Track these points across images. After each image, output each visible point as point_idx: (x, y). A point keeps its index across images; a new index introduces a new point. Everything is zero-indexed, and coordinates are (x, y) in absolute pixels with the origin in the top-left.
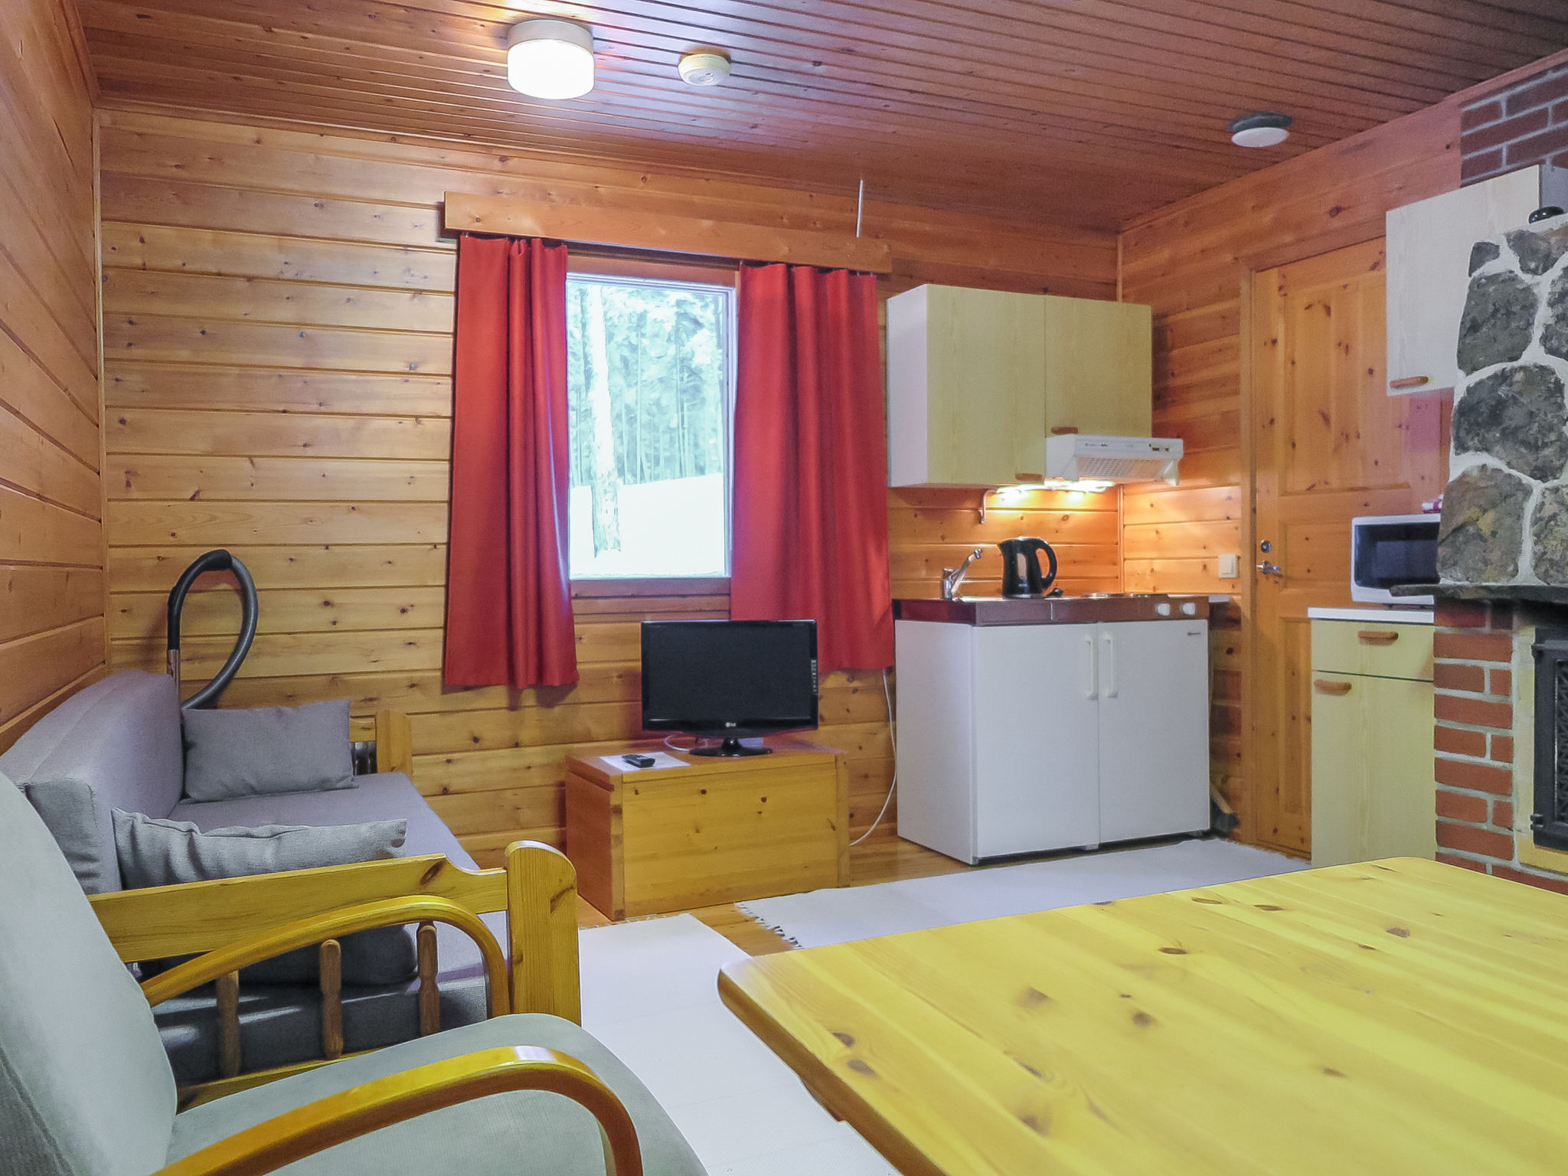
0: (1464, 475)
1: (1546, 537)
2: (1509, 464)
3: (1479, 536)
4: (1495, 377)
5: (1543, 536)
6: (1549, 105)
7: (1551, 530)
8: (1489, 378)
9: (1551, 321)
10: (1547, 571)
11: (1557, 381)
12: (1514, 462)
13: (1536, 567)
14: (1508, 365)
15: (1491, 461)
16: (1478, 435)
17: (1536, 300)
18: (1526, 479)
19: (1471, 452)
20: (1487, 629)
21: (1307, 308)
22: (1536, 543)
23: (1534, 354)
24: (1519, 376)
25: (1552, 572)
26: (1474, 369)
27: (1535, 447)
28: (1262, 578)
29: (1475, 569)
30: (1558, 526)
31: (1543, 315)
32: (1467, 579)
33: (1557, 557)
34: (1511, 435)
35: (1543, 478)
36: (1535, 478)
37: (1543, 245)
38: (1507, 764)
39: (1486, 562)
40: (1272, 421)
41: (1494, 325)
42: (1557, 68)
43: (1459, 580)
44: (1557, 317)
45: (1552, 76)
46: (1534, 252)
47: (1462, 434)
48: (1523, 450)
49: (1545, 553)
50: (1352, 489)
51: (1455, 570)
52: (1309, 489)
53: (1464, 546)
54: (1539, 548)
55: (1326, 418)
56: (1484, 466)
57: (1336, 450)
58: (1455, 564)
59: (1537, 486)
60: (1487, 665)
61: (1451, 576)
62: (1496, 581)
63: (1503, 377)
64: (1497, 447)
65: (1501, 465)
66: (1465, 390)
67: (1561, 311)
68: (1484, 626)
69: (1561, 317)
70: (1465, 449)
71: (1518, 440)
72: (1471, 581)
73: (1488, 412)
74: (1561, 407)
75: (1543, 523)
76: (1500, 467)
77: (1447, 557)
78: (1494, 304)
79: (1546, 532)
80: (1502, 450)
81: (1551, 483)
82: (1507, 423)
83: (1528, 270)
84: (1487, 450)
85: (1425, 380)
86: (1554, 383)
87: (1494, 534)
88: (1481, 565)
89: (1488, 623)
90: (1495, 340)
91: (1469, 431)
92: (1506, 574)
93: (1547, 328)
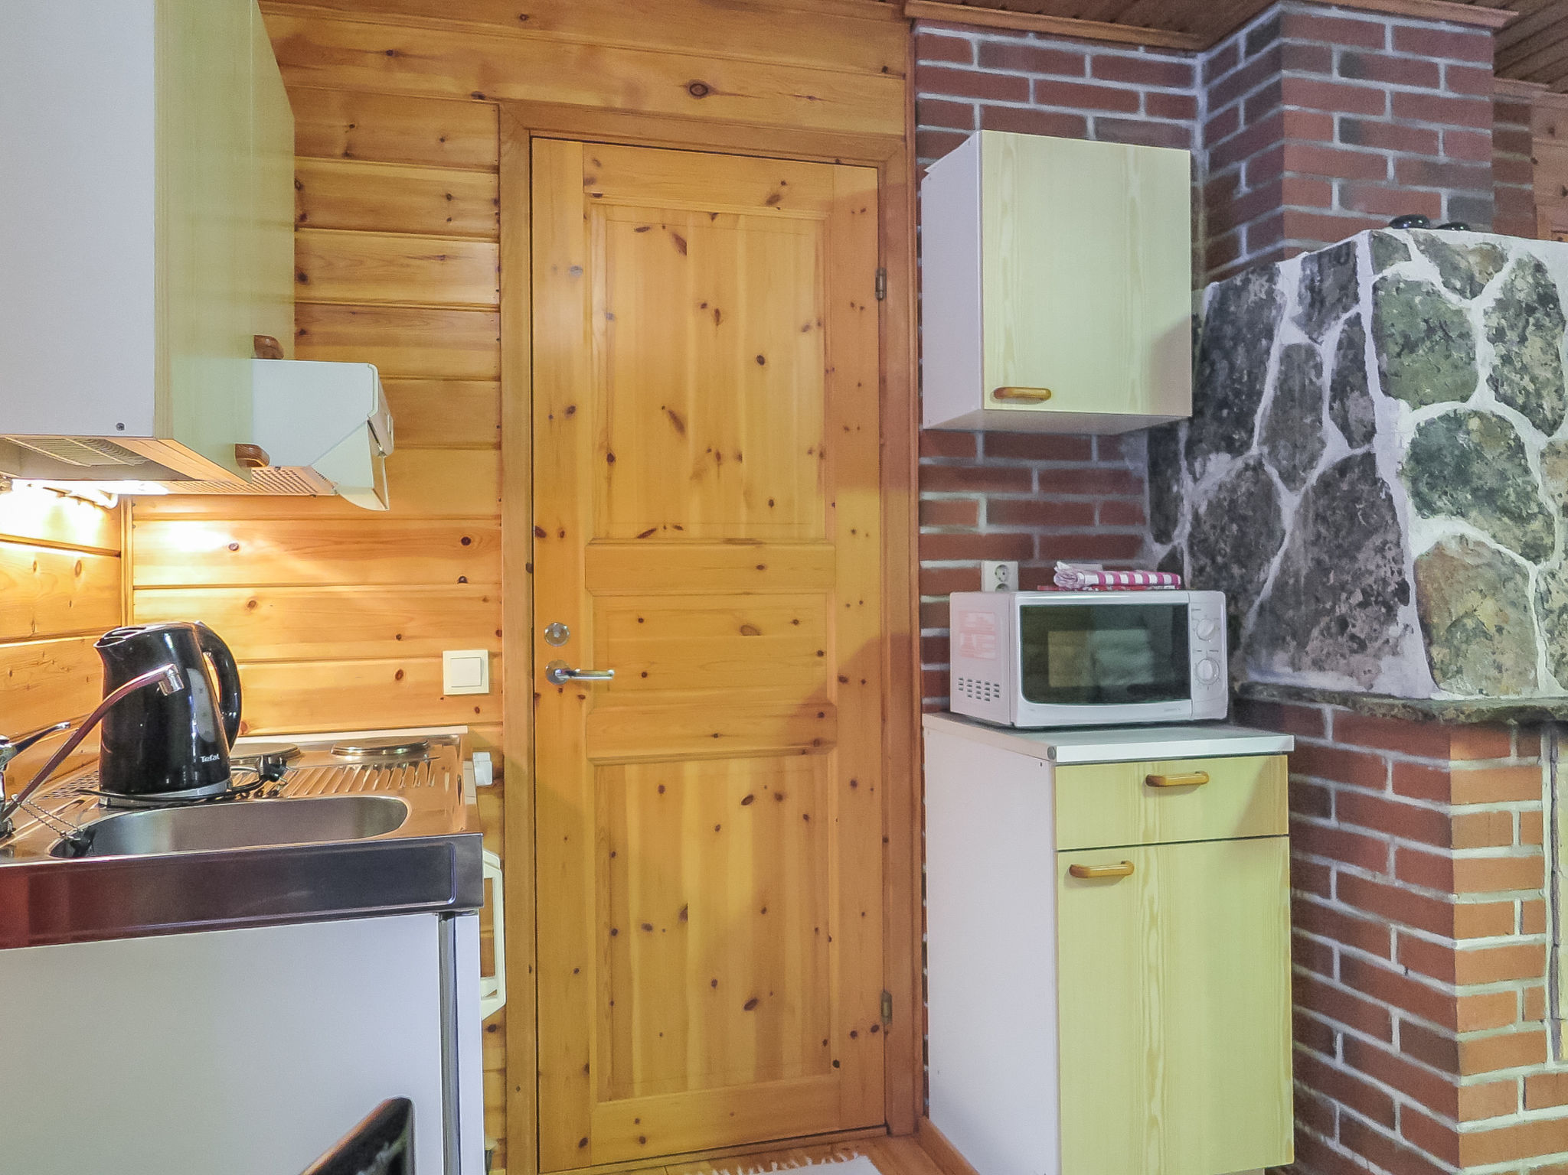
0: (1439, 551)
1: (1560, 634)
2: (1494, 536)
3: (1481, 632)
4: (1445, 418)
5: (1557, 633)
6: (1032, 77)
8: (1440, 418)
9: (1497, 362)
11: (1517, 439)
12: (1500, 535)
13: (1556, 672)
14: (1457, 405)
15: (1473, 533)
16: (1446, 493)
17: (1470, 329)
18: (1521, 560)
19: (1442, 516)
20: (1512, 759)
21: (639, 230)
22: (1551, 640)
23: (1483, 399)
24: (1474, 424)
26: (1423, 403)
27: (1521, 519)
28: (549, 693)
29: (1487, 678)
31: (1486, 356)
32: (1481, 691)
34: (1489, 498)
35: (1536, 560)
36: (1529, 558)
37: (1463, 264)
38: (1538, 936)
39: (1499, 668)
40: (571, 410)
41: (1432, 349)
42: (1041, 35)
43: (1470, 694)
44: (1502, 357)
45: (1031, 41)
46: (1456, 268)
47: (1424, 489)
48: (1506, 519)
49: (1563, 655)
51: (1462, 679)
52: (643, 536)
53: (1464, 646)
54: (1555, 649)
55: (678, 422)
56: (1462, 537)
57: (698, 475)
58: (1459, 671)
59: (1533, 569)
60: (1514, 807)
61: (1459, 688)
62: (1518, 693)
63: (1455, 421)
64: (1473, 514)
65: (1485, 537)
66: (1414, 429)
67: (1504, 352)
68: (1509, 756)
69: (1506, 360)
70: (1434, 511)
71: (1498, 507)
72: (1487, 695)
73: (1453, 464)
74: (1527, 471)
75: (1554, 616)
76: (1483, 540)
77: (1447, 661)
78: (1426, 321)
79: (1560, 628)
80: (1480, 518)
81: (1544, 566)
82: (1478, 483)
83: (1454, 289)
84: (1463, 515)
85: (1046, 396)
86: (1514, 440)
87: (1500, 630)
88: (1494, 673)
89: (1513, 751)
90: (1439, 370)
91: (1432, 487)
92: (1527, 683)
93: (1494, 368)
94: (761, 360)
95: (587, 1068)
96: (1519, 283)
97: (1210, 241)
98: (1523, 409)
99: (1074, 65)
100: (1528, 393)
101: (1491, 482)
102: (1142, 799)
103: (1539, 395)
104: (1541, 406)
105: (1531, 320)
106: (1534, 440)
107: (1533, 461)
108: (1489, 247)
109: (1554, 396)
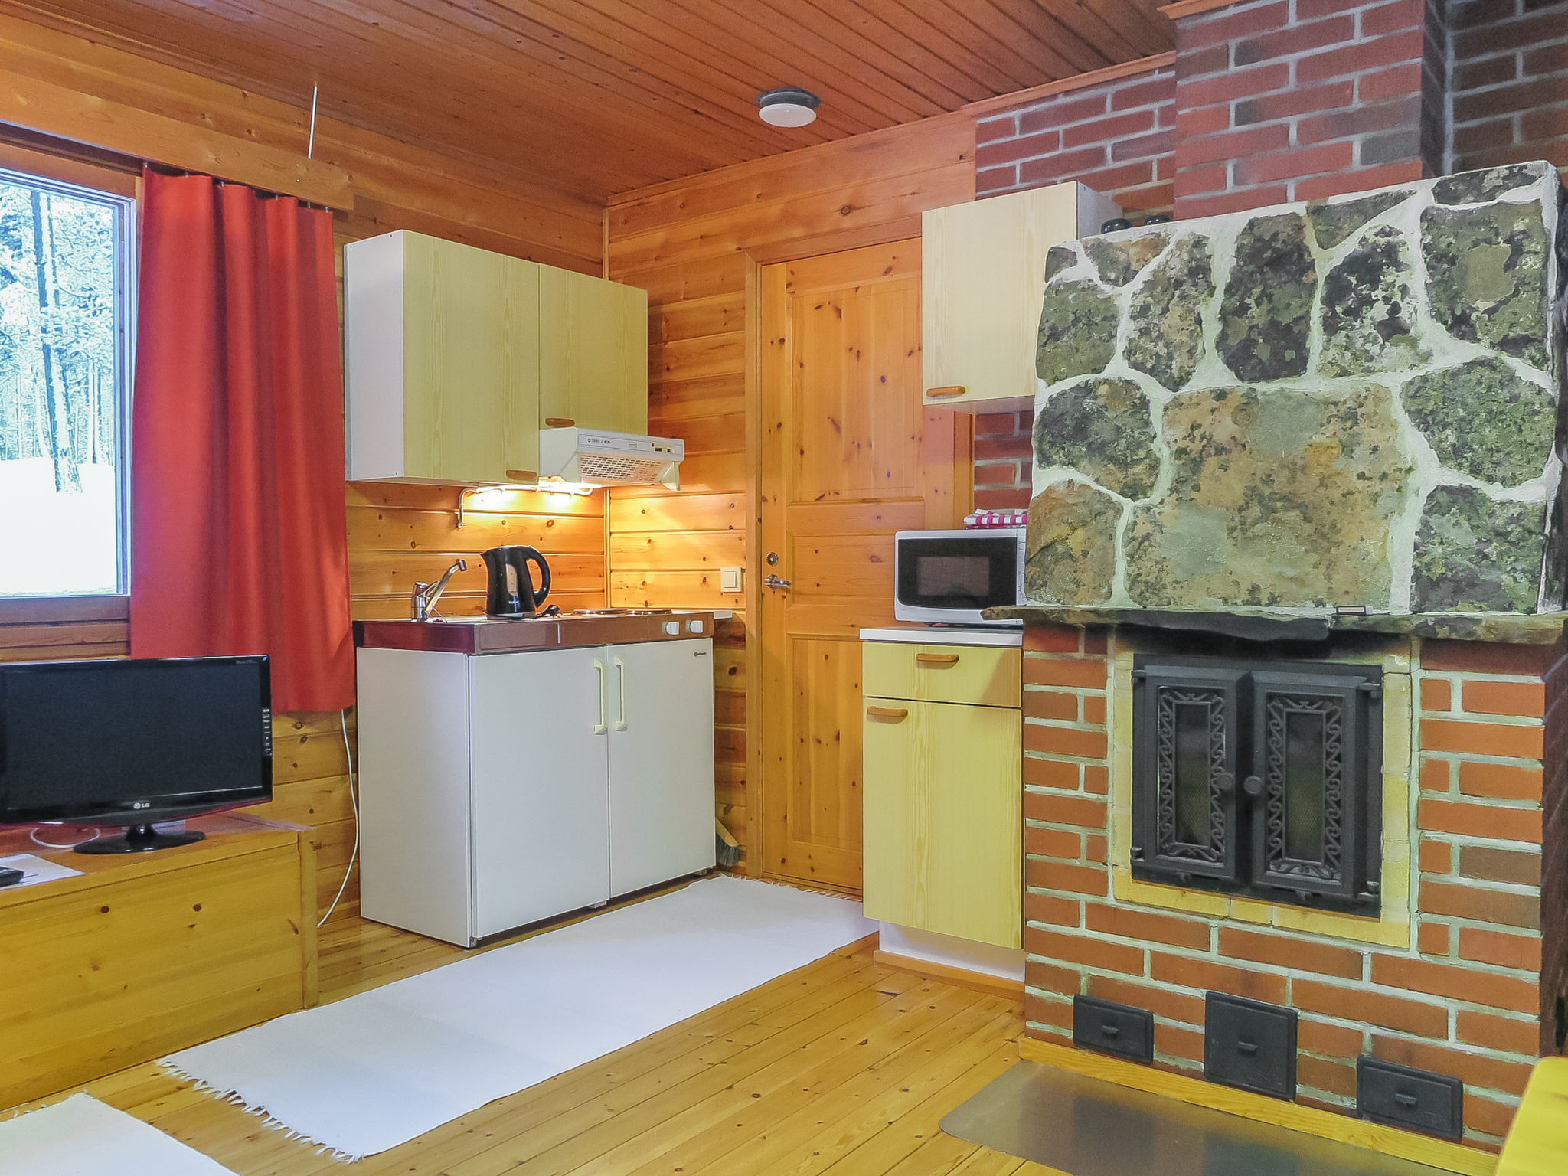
0: (1049, 490)
1: (1140, 557)
2: (1097, 480)
3: (1069, 555)
4: (1078, 388)
5: (1136, 556)
6: (1060, 129)
7: (1145, 551)
8: (1072, 389)
9: (1135, 335)
10: (1142, 593)
11: (1143, 397)
12: (1102, 479)
13: (1130, 589)
14: (1091, 378)
15: (1080, 478)
16: (1063, 448)
17: (1117, 312)
18: (1116, 497)
19: (1056, 467)
20: (1080, 654)
21: (817, 308)
22: (1129, 564)
23: (1118, 368)
24: (1103, 390)
25: (1147, 595)
26: (1057, 379)
27: (1124, 464)
28: (768, 593)
29: (1066, 591)
30: (1152, 546)
31: (1126, 328)
32: (1058, 601)
33: (1152, 579)
34: (1099, 450)
35: (1134, 497)
36: (1126, 496)
37: (1122, 257)
38: (1101, 796)
39: (1077, 583)
40: (779, 425)
41: (1075, 335)
42: (1067, 93)
43: (1050, 602)
44: (1140, 330)
45: (1061, 100)
46: (1114, 262)
47: (1046, 446)
48: (1111, 466)
49: (1139, 575)
50: (864, 501)
51: (1045, 591)
52: (818, 499)
53: (1053, 566)
54: (1133, 570)
55: (836, 425)
56: (1071, 481)
57: (848, 459)
58: (1044, 585)
59: (1128, 505)
60: (1081, 693)
61: (1041, 598)
62: (1090, 604)
63: (1087, 390)
64: (1084, 463)
65: (1089, 481)
66: (1046, 400)
67: (1144, 325)
68: (1077, 651)
69: (1144, 332)
70: (1050, 463)
71: (1106, 456)
72: (1063, 603)
73: (1073, 424)
74: (1147, 423)
75: (1136, 544)
76: (1088, 483)
77: (1035, 577)
78: (1074, 313)
79: (1140, 552)
80: (1089, 466)
81: (1142, 502)
82: (1093, 437)
83: (1108, 281)
84: (1074, 465)
85: (962, 390)
86: (1140, 399)
87: (1085, 554)
88: (1072, 587)
89: (1081, 648)
90: (1077, 350)
91: (1053, 444)
92: (1099, 596)
93: (1130, 341)
94: (883, 379)
95: (786, 817)
96: (1171, 264)
98: (1152, 372)
99: (1097, 105)
100: (1158, 356)
101: (1106, 435)
102: (917, 669)
103: (1170, 357)
104: (1170, 367)
105: (1177, 293)
106: (1158, 395)
107: (1156, 414)
108: (1153, 237)
109: (1186, 356)
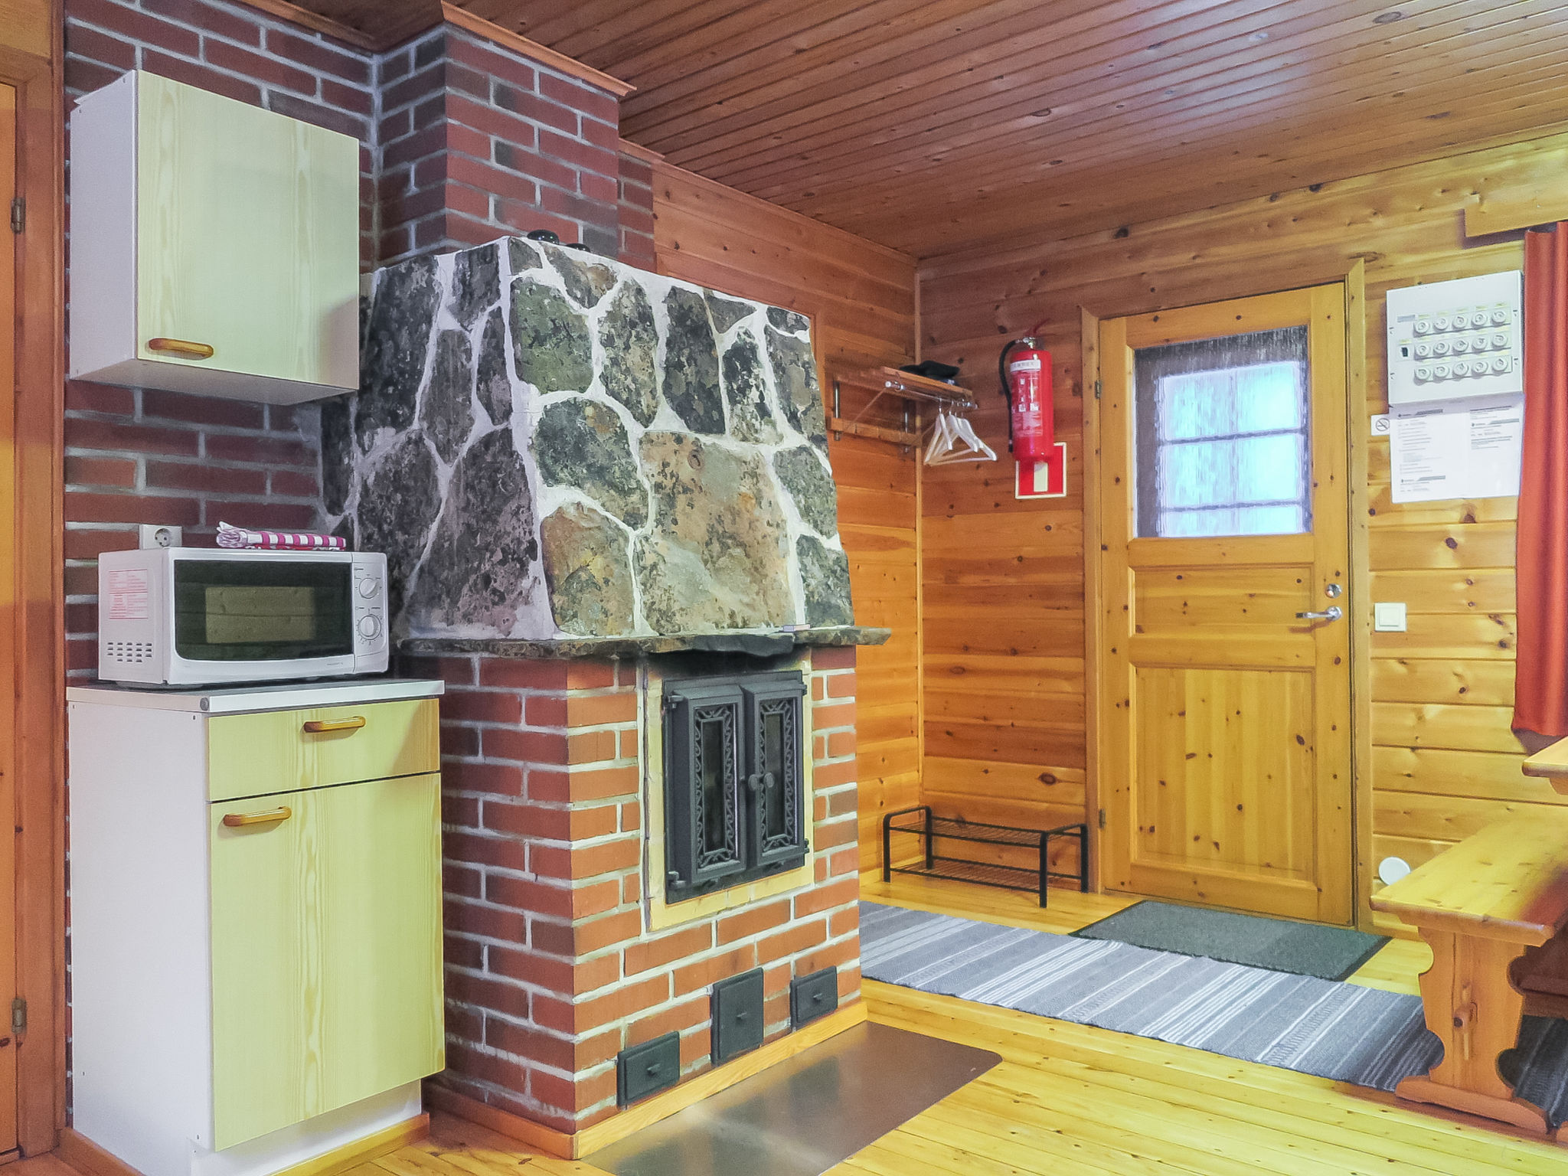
0: (560, 513)
1: (651, 586)
2: (603, 505)
3: (592, 583)
4: (566, 403)
5: (649, 585)
7: (655, 579)
8: (563, 403)
9: (608, 362)
10: (658, 621)
11: (622, 427)
12: (608, 504)
13: (648, 617)
14: (579, 396)
15: (586, 501)
16: (566, 466)
17: (588, 333)
18: (623, 526)
19: (563, 486)
20: (615, 688)
22: (644, 591)
23: (596, 391)
24: (589, 411)
25: (662, 622)
26: (549, 389)
27: (625, 492)
29: (597, 621)
30: (659, 575)
31: (599, 356)
32: (591, 632)
33: (663, 607)
34: (599, 473)
35: (634, 526)
36: (629, 525)
37: (583, 279)
38: (635, 831)
39: (606, 613)
41: (557, 345)
43: (583, 634)
44: (611, 359)
46: (577, 280)
47: (549, 462)
48: (612, 492)
49: (653, 603)
51: (577, 622)
53: (579, 595)
54: (647, 598)
56: (579, 504)
58: (575, 616)
59: (632, 534)
60: (616, 727)
61: (574, 630)
62: (620, 634)
63: (575, 407)
64: (588, 485)
65: (596, 505)
66: (542, 410)
67: (613, 356)
68: (612, 685)
69: (615, 362)
70: (558, 481)
71: (606, 481)
72: (596, 635)
73: (572, 442)
74: (629, 454)
75: (647, 572)
76: (595, 508)
77: (565, 607)
78: (553, 321)
79: (651, 581)
80: (593, 489)
81: (640, 531)
82: (590, 460)
83: (575, 298)
84: (579, 486)
85: (208, 353)
86: (620, 427)
87: (607, 582)
88: (602, 616)
89: (616, 681)
90: (562, 364)
91: (556, 461)
92: (626, 625)
93: (606, 367)
96: (625, 301)
97: (384, 232)
98: (627, 403)
99: (250, 34)
100: (630, 391)
101: (602, 461)
102: (300, 745)
103: (639, 394)
104: (640, 402)
105: (634, 333)
106: (635, 430)
107: (633, 446)
108: (603, 268)
109: (650, 396)
